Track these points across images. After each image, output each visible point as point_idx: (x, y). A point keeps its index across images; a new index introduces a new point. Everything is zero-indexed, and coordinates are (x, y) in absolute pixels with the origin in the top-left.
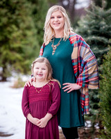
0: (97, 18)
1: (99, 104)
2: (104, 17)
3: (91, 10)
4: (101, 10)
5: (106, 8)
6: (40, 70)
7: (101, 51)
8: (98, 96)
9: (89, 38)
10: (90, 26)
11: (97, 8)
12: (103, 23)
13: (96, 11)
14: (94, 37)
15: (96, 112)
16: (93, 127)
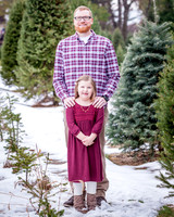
0: (150, 33)
1: (157, 125)
2: (158, 32)
3: (144, 25)
4: (154, 25)
5: (160, 23)
6: (85, 89)
7: (156, 68)
8: (155, 116)
9: (142, 55)
10: (143, 42)
11: (150, 23)
12: (157, 38)
13: (148, 26)
14: (148, 54)
15: (154, 133)
16: (152, 148)
